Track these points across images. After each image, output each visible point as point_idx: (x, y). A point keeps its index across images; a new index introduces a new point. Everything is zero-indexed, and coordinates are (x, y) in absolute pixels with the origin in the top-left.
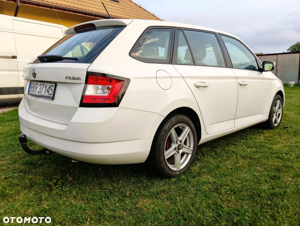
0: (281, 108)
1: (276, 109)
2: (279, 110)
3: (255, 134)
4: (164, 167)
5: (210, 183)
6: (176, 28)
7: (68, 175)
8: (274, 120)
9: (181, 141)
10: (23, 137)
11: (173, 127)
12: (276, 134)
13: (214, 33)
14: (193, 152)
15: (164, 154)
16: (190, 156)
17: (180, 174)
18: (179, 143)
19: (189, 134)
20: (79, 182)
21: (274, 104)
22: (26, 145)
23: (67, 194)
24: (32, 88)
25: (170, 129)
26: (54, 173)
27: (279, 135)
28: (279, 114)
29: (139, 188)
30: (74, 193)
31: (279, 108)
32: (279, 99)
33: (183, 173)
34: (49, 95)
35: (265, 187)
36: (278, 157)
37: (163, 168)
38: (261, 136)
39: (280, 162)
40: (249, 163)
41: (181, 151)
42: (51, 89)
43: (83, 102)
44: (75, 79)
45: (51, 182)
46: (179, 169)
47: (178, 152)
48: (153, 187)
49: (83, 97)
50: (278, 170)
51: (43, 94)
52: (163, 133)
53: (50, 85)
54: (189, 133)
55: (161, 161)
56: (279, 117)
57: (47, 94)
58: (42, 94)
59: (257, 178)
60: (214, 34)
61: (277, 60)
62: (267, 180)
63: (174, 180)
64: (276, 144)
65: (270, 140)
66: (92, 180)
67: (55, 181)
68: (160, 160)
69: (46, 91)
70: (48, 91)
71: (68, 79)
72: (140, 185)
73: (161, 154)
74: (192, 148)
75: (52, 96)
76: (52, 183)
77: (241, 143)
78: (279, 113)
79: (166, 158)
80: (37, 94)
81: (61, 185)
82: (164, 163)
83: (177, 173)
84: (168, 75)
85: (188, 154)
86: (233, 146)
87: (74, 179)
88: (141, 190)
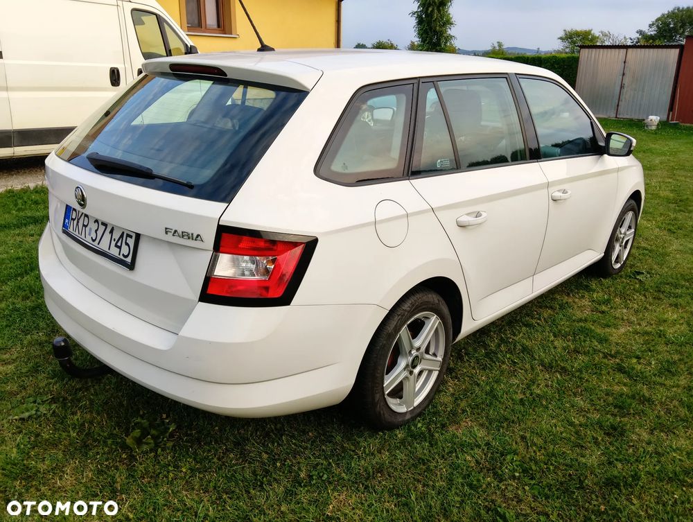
0: (633, 226)
1: (623, 232)
2: (628, 233)
3: (572, 291)
4: (382, 412)
5: (479, 446)
6: (422, 80)
7: (164, 416)
8: (614, 258)
9: (418, 349)
10: (63, 344)
11: (404, 325)
12: (616, 295)
13: (506, 76)
14: (442, 367)
15: (383, 383)
16: (435, 375)
17: (413, 419)
18: (414, 352)
19: (437, 331)
20: (191, 435)
21: (620, 222)
22: (69, 361)
23: (168, 472)
24: (74, 220)
25: (397, 329)
26: (132, 408)
27: (623, 296)
28: (627, 242)
29: (326, 458)
30: (184, 470)
31: (630, 227)
32: (632, 209)
33: (419, 415)
34: (122, 257)
35: (593, 458)
36: (620, 369)
37: (380, 413)
38: (583, 297)
39: (625, 385)
40: (559, 385)
41: (416, 371)
42: (127, 244)
43: (208, 292)
44: (189, 238)
45: (129, 437)
46: (412, 408)
47: (411, 373)
48: (357, 454)
49: (208, 279)
50: (621, 408)
51: (104, 246)
52: (382, 341)
53: (123, 233)
54: (437, 328)
55: (377, 400)
56: (625, 247)
57: (114, 251)
58: (100, 246)
59: (577, 433)
60: (506, 78)
61: (625, 62)
62: (597, 439)
63: (400, 434)
64: (616, 326)
65: (603, 312)
66: (220, 430)
67: (137, 433)
68: (374, 399)
69: (113, 243)
70: (119, 244)
71: (170, 234)
72: (327, 448)
73: (377, 387)
74: (440, 358)
75: (129, 260)
76: (131, 440)
77: (540, 319)
78: (627, 239)
79: (387, 393)
80: (88, 240)
81: (153, 445)
82: (382, 404)
83: (408, 417)
84: (400, 212)
85: (430, 372)
86: (524, 328)
87: (179, 427)
88: (330, 463)
